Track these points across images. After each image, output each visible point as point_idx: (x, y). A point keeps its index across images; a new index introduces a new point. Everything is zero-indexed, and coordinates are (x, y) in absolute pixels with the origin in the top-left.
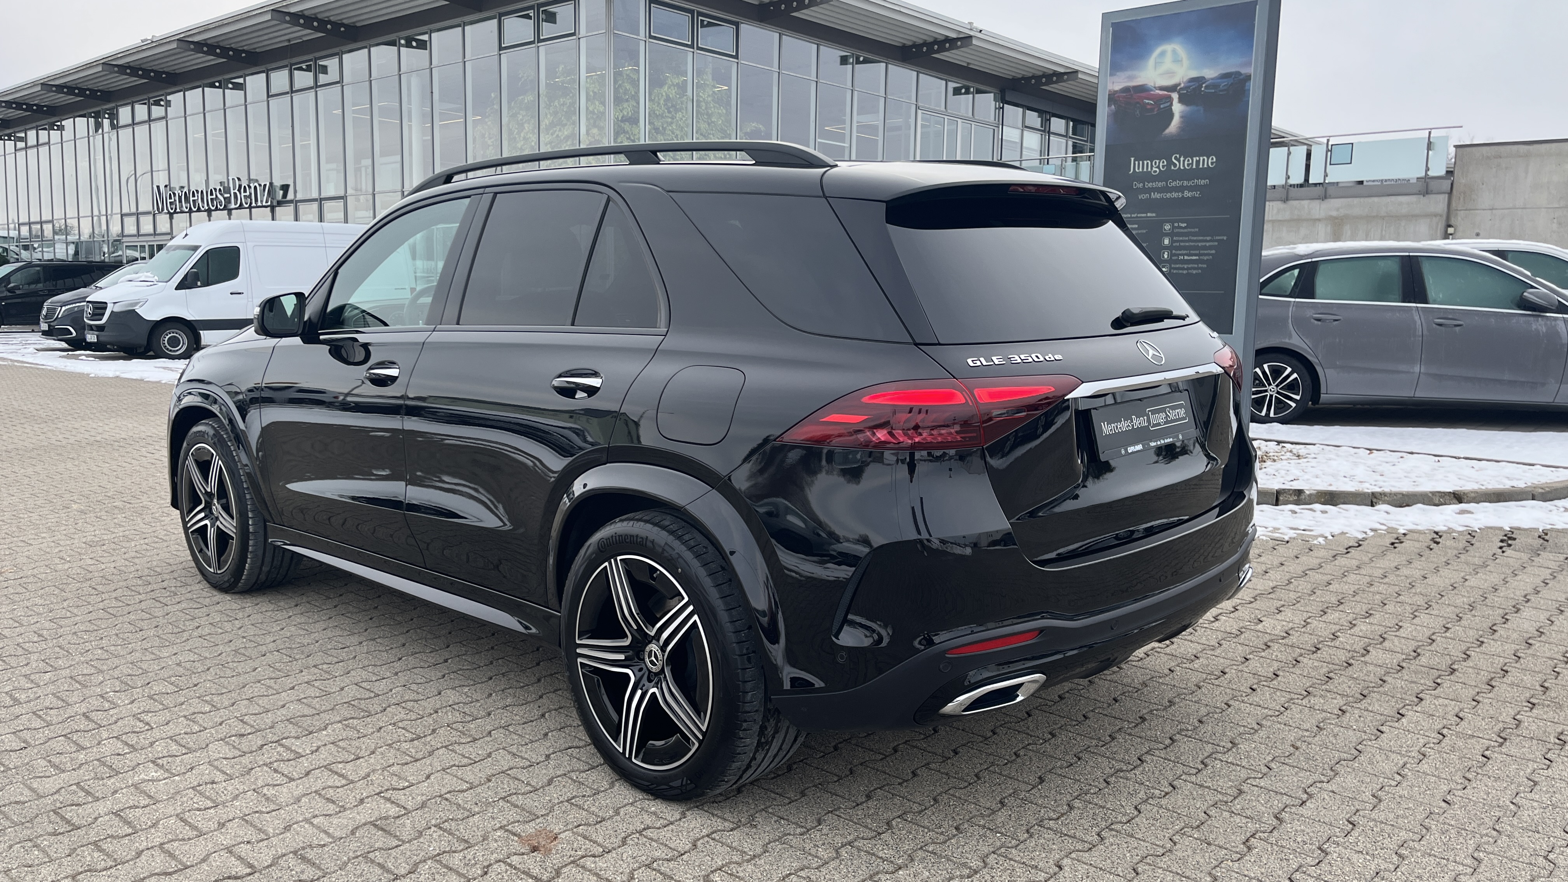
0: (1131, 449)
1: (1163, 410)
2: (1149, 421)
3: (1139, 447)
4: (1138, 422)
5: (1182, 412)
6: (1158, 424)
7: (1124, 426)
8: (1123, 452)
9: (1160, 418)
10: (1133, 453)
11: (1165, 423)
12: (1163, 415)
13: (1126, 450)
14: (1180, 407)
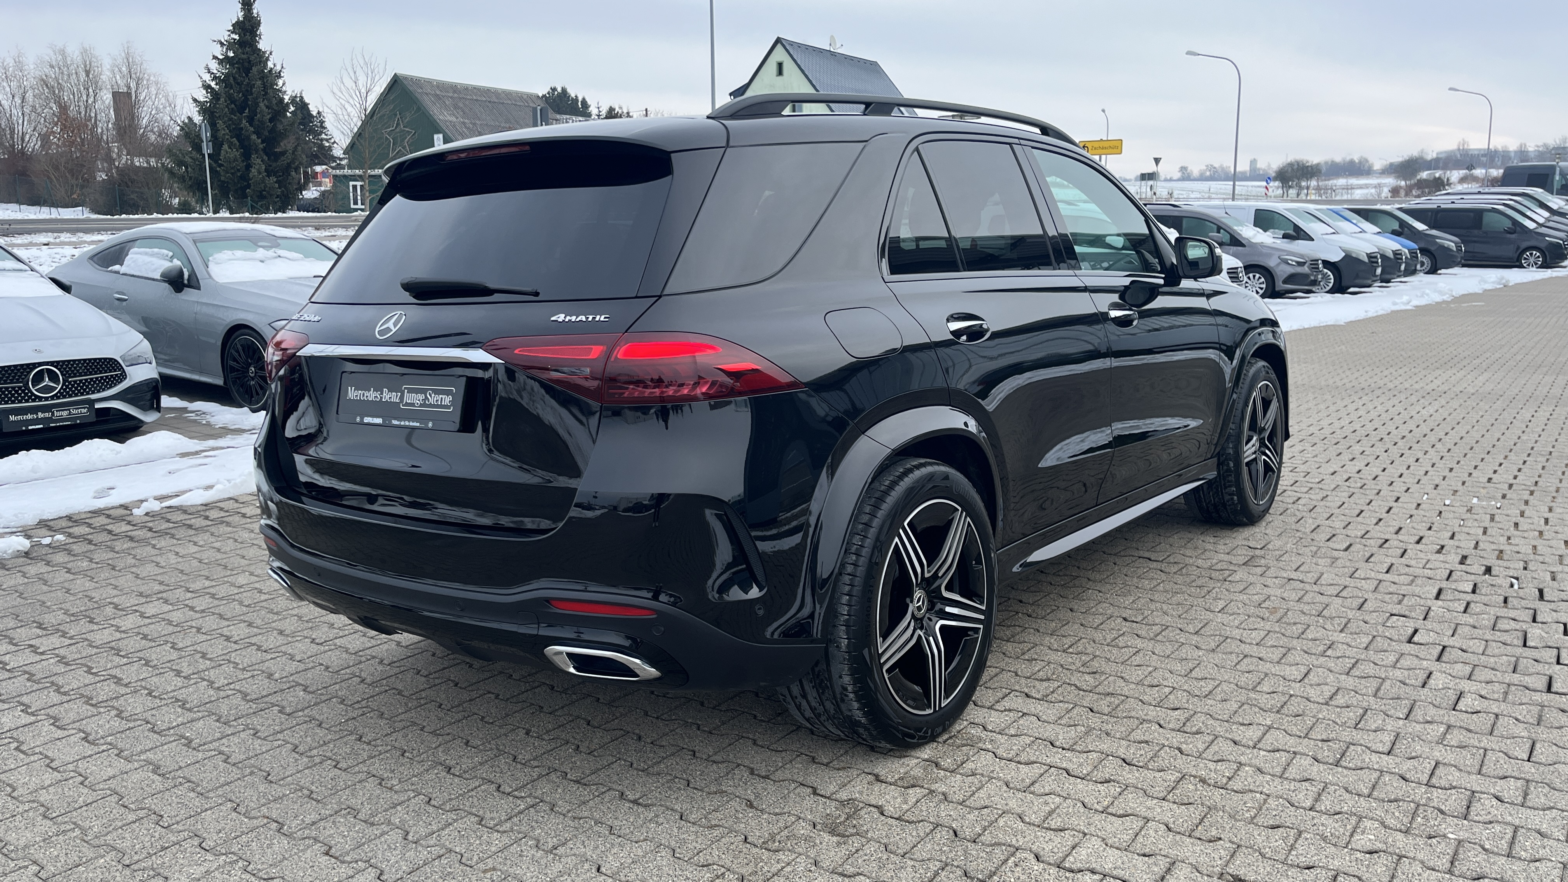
0: (367, 420)
1: (424, 392)
2: (402, 398)
3: (379, 421)
4: (388, 396)
5: (447, 400)
6: (413, 405)
7: (371, 395)
8: (358, 419)
9: (416, 399)
10: (369, 424)
11: (421, 406)
12: (421, 397)
13: (362, 419)
14: (447, 393)
